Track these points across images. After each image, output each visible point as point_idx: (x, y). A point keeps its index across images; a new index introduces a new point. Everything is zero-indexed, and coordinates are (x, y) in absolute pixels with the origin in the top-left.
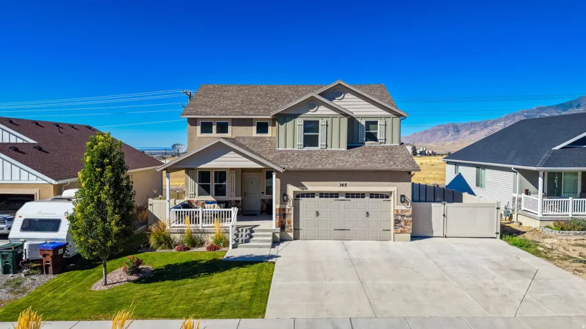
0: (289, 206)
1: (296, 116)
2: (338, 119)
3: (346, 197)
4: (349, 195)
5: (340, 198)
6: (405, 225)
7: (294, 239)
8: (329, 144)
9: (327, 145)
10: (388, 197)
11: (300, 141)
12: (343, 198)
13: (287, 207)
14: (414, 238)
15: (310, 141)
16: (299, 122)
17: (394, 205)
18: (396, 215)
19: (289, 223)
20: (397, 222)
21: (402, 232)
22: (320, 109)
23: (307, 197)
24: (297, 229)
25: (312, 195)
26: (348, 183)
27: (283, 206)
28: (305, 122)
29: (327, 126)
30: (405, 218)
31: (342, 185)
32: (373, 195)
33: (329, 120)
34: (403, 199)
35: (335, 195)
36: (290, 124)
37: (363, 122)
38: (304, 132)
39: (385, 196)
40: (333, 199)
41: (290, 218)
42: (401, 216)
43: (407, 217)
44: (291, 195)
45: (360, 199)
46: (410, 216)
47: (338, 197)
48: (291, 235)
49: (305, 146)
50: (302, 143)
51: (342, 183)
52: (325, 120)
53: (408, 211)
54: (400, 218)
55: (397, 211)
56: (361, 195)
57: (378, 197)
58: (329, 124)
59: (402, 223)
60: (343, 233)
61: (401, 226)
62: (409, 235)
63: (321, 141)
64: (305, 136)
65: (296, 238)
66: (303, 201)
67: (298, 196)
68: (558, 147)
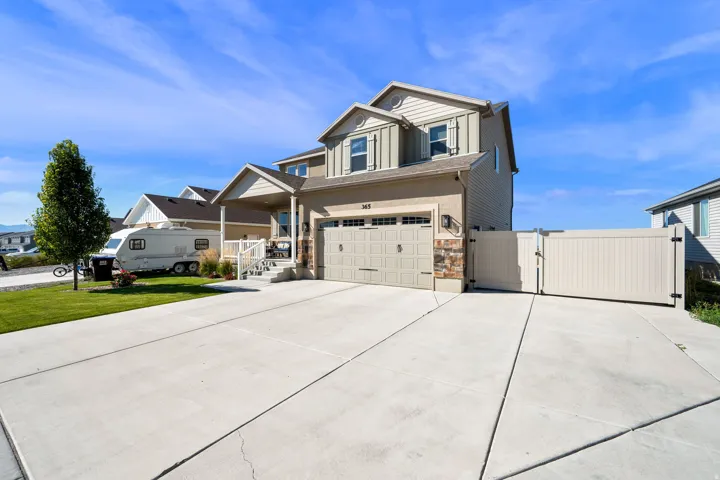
0: (312, 237)
1: (343, 137)
2: (387, 130)
3: (373, 224)
4: (379, 221)
5: (367, 226)
6: (452, 264)
7: (318, 278)
8: (378, 164)
9: (375, 165)
10: (428, 222)
11: (347, 165)
12: (370, 226)
13: (310, 239)
14: (466, 289)
15: (358, 163)
16: (347, 142)
17: (433, 231)
18: (437, 249)
19: (311, 257)
20: (438, 259)
21: (446, 276)
22: (368, 121)
23: (331, 226)
24: (320, 267)
25: (335, 223)
26: (372, 204)
27: (306, 238)
28: (352, 141)
29: (375, 141)
30: (452, 254)
31: (365, 207)
32: (409, 219)
33: (377, 133)
34: (448, 222)
35: (358, 222)
37: (426, 130)
38: (352, 153)
39: (424, 220)
40: (357, 228)
41: (313, 252)
42: (446, 250)
43: (455, 251)
44: (313, 224)
45: (390, 226)
46: (459, 251)
47: (363, 225)
48: (312, 272)
49: (353, 171)
50: (350, 167)
51: (364, 204)
52: (373, 134)
53: (455, 241)
54: (443, 253)
55: (439, 242)
56: (390, 220)
57: (413, 222)
58: (378, 138)
59: (447, 262)
60: (369, 273)
61: (445, 267)
62: (458, 284)
63: (370, 162)
64: (352, 158)
65: (320, 277)
66: (328, 230)
67: (321, 225)
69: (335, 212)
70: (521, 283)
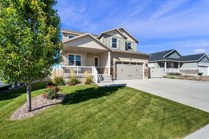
0: (114, 66)
1: (110, 36)
2: (122, 40)
3: (131, 64)
4: (132, 63)
5: (129, 64)
8: (120, 47)
12: (130, 64)
13: (113, 67)
15: (114, 46)
16: (111, 38)
17: (144, 67)
18: (145, 70)
19: (114, 73)
20: (145, 72)
21: (146, 76)
23: (119, 64)
24: (116, 76)
26: (132, 59)
27: (112, 67)
28: (113, 38)
29: (120, 41)
31: (130, 60)
33: (120, 39)
34: (146, 65)
36: (108, 39)
37: (128, 43)
38: (113, 42)
39: (141, 64)
41: (114, 71)
43: (147, 71)
44: (114, 62)
47: (128, 64)
48: (114, 78)
50: (112, 46)
51: (131, 59)
53: (147, 69)
56: (135, 64)
57: (139, 64)
59: (146, 73)
60: (130, 77)
62: (148, 77)
63: (117, 46)
64: (112, 43)
65: (116, 79)
67: (117, 63)
68: (164, 57)
69: (122, 60)
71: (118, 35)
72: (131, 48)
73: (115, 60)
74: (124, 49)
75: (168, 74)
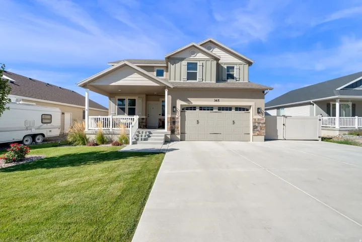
0: (178, 115)
1: (182, 59)
2: (210, 62)
3: (219, 110)
4: (221, 109)
5: (214, 111)
6: (261, 129)
7: (181, 140)
8: (204, 78)
9: (203, 79)
10: (248, 110)
11: (184, 76)
12: (217, 111)
13: (177, 117)
14: (266, 140)
15: (192, 76)
16: (184, 63)
17: (252, 115)
18: (254, 123)
19: (178, 128)
20: (255, 127)
21: (258, 135)
22: (198, 55)
23: (190, 110)
24: (183, 133)
25: (194, 108)
26: (220, 99)
27: (173, 116)
28: (188, 63)
29: (203, 66)
30: (261, 125)
31: (216, 101)
32: (238, 109)
33: (204, 62)
34: (259, 111)
35: (210, 108)
36: (178, 65)
37: (225, 67)
38: (188, 70)
39: (245, 109)
40: (209, 111)
41: (178, 124)
42: (258, 123)
43: (262, 124)
44: (179, 108)
45: (228, 111)
46: (264, 123)
47: (212, 110)
48: (179, 137)
49: (188, 80)
50: (186, 77)
51: (216, 99)
52: (202, 62)
53: (262, 119)
54: (257, 124)
55: (255, 119)
56: (229, 109)
57: (241, 110)
58: (204, 65)
59: (259, 128)
60: (216, 136)
61: (258, 131)
62: (263, 137)
63: (199, 76)
64: (188, 72)
65: (182, 139)
66: (188, 112)
67: (184, 109)
68: (339, 89)
69: (195, 102)
70: (277, 136)
71: (200, 56)
72: (235, 76)
73: (180, 103)
74: (214, 81)
75: (347, 133)
